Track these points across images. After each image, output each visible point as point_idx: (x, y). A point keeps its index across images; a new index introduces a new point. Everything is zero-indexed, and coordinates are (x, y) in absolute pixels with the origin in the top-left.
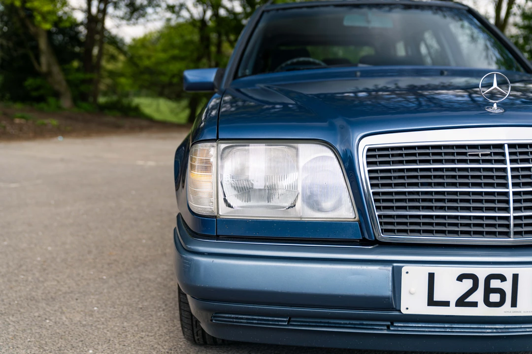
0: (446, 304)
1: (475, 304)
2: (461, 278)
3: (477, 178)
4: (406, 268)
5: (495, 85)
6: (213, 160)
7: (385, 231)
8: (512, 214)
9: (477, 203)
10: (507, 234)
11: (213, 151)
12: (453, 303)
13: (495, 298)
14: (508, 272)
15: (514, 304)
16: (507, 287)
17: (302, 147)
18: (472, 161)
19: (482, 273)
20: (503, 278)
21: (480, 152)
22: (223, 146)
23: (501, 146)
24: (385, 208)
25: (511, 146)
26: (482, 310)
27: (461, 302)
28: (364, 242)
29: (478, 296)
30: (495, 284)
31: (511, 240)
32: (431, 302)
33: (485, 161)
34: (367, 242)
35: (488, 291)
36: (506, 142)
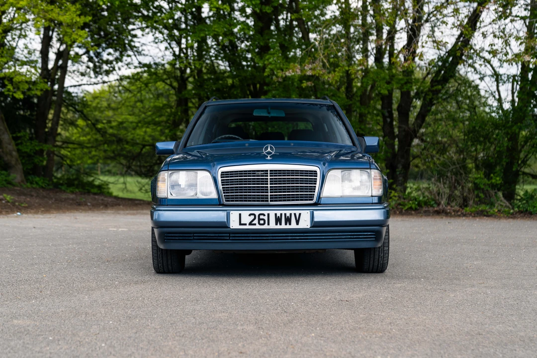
0: (245, 224)
1: (255, 224)
2: (250, 215)
3: (258, 181)
4: (231, 212)
5: (269, 149)
6: (166, 178)
7: (227, 201)
8: (269, 194)
9: (257, 190)
10: (268, 201)
11: (166, 174)
12: (248, 224)
13: (262, 222)
14: (266, 213)
15: (268, 224)
16: (266, 218)
17: (199, 172)
18: (257, 176)
19: (257, 213)
20: (264, 215)
21: (260, 173)
22: (170, 172)
23: (267, 171)
24: (227, 193)
25: (270, 171)
26: (258, 227)
27: (250, 224)
29: (256, 221)
30: (262, 217)
32: (240, 224)
33: (262, 176)
34: (220, 204)
35: (259, 219)
36: (269, 169)
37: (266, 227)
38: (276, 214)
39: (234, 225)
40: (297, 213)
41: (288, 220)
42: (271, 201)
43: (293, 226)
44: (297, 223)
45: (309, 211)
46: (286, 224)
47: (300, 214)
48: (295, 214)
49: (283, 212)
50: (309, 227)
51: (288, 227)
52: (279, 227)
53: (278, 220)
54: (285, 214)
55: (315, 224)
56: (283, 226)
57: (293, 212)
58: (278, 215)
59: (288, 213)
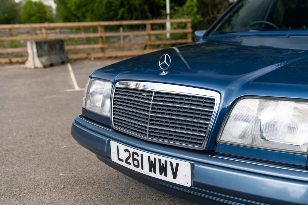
0: (122, 160)
1: (130, 164)
2: (125, 150)
3: (142, 106)
4: (111, 141)
8: (148, 126)
12: (124, 161)
13: (136, 163)
14: (139, 152)
15: (142, 168)
16: (139, 159)
18: (143, 98)
20: (137, 155)
23: (152, 92)
25: (157, 93)
27: (126, 161)
29: (130, 160)
30: (135, 156)
31: (147, 138)
32: (119, 158)
33: (146, 99)
35: (134, 159)
36: (154, 91)
37: (140, 170)
38: (149, 157)
39: (114, 158)
40: (175, 161)
41: (163, 169)
43: (169, 178)
44: (175, 176)
45: (189, 163)
46: (161, 174)
47: (177, 165)
48: (171, 163)
49: (157, 156)
50: (189, 185)
51: (162, 177)
52: (152, 174)
53: (152, 166)
54: (160, 160)
56: (157, 175)
57: (169, 160)
58: (152, 159)
59: (163, 159)
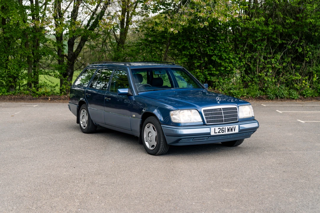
0: (217, 133)
1: (220, 133)
2: (219, 129)
3: (218, 114)
4: (211, 128)
5: (218, 99)
6: (178, 113)
7: (207, 123)
8: (224, 119)
9: (219, 117)
10: (223, 122)
13: (223, 131)
14: (224, 127)
16: (224, 129)
17: (192, 110)
19: (221, 128)
20: (224, 128)
21: (218, 110)
23: (221, 109)
24: (207, 119)
26: (222, 133)
27: (219, 132)
28: (204, 125)
29: (221, 131)
30: (223, 129)
31: (224, 123)
32: (215, 133)
35: (222, 130)
36: (221, 108)
37: (224, 133)
39: (213, 133)
40: (234, 126)
41: (232, 130)
42: (224, 122)
44: (234, 130)
45: (238, 125)
49: (230, 126)
50: (238, 132)
51: (232, 132)
52: (229, 133)
53: (228, 130)
55: (240, 131)
56: (230, 132)
58: (229, 128)
59: (231, 126)
